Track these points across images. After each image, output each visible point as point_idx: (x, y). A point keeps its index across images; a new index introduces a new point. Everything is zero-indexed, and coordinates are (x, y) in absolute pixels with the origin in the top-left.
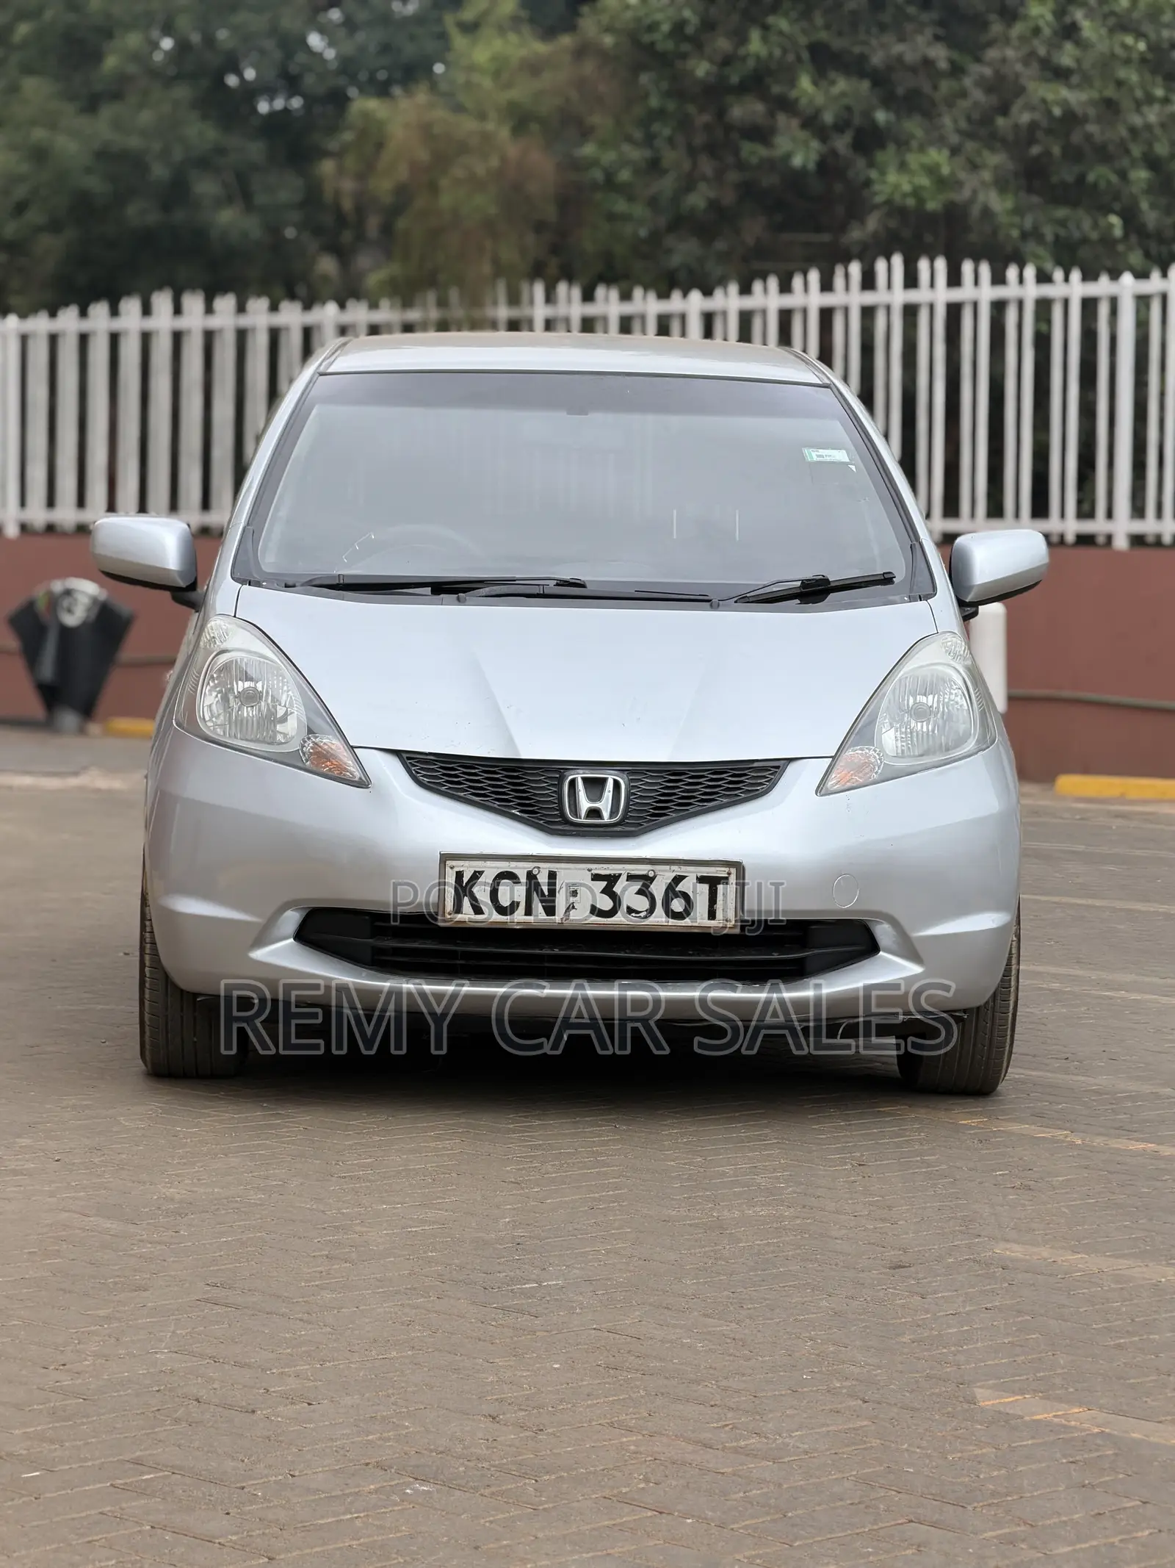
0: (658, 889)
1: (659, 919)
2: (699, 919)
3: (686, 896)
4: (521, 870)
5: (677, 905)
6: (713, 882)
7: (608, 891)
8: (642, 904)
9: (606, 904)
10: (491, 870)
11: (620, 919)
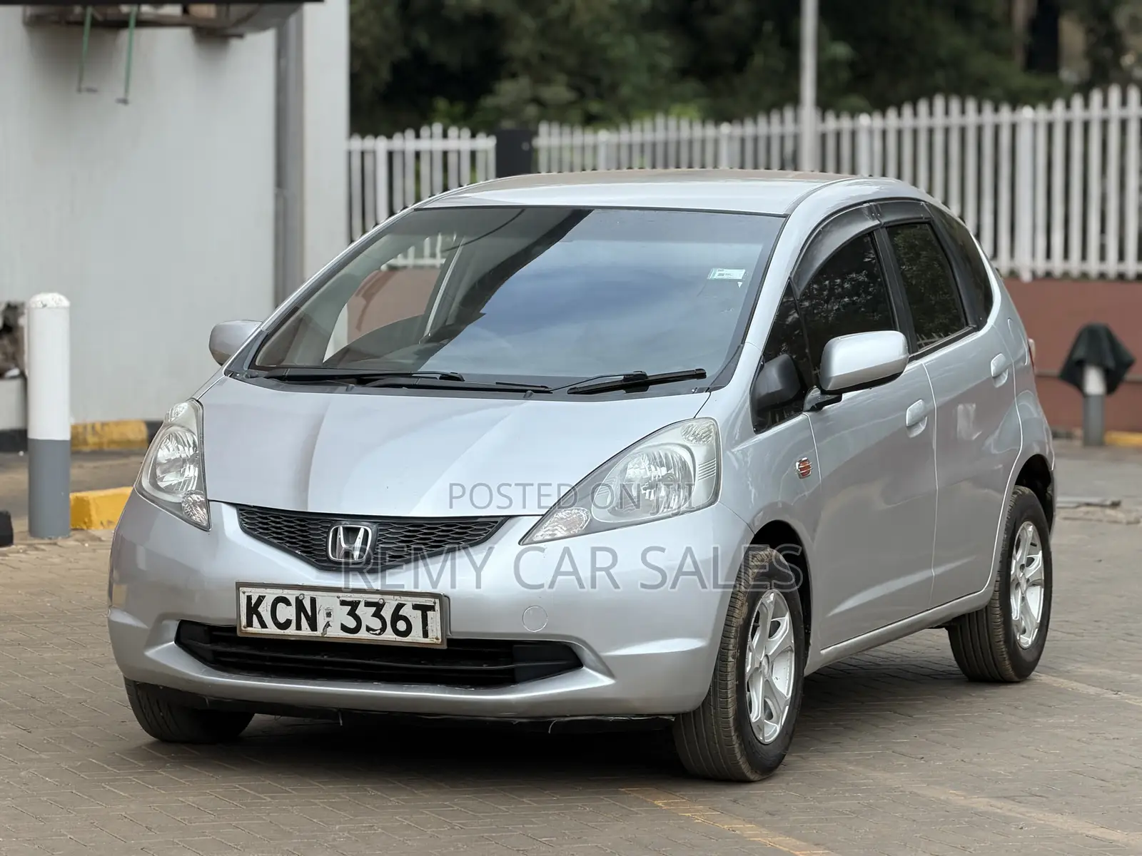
0: (387, 613)
1: (389, 636)
2: (416, 637)
3: (406, 619)
4: (291, 595)
5: (401, 626)
6: (424, 609)
7: (352, 613)
8: (376, 624)
9: (351, 623)
10: (271, 595)
11: (363, 635)
